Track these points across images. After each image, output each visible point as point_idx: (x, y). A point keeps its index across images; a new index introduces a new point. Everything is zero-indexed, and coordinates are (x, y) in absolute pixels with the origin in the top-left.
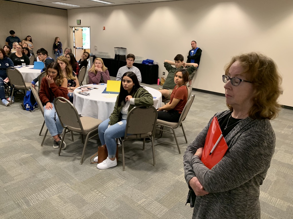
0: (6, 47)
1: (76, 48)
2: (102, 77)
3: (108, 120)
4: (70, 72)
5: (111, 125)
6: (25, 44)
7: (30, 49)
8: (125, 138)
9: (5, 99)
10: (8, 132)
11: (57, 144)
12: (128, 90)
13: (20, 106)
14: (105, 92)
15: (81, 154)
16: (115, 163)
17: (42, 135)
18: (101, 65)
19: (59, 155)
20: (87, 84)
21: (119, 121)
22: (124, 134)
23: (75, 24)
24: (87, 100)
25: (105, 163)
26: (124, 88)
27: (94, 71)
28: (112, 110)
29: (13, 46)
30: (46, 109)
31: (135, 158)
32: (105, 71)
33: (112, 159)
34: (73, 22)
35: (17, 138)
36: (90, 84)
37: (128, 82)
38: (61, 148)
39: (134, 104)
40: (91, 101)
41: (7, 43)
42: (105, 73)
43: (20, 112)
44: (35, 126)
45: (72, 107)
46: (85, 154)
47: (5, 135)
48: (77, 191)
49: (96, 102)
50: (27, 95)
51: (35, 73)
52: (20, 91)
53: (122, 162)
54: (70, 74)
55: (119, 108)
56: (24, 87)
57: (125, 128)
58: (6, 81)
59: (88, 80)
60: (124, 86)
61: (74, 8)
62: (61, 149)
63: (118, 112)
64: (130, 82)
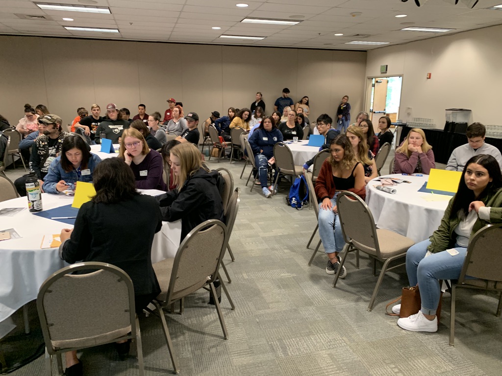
0: (275, 114)
1: (374, 113)
2: (420, 162)
3: (427, 242)
4: (364, 152)
5: (433, 252)
6: (300, 109)
7: (305, 115)
8: (459, 282)
9: (267, 187)
10: (267, 235)
11: (332, 266)
12: (476, 190)
13: (284, 199)
14: (424, 189)
15: (371, 293)
16: (433, 325)
17: (310, 249)
18: (420, 141)
19: (335, 287)
20: (390, 174)
21: (449, 247)
22: (459, 274)
23: (377, 72)
24: (390, 200)
25: (413, 320)
26: (468, 186)
27: (406, 151)
28: (437, 224)
29: (284, 113)
30: (322, 209)
31: (477, 327)
32: (426, 152)
33: (429, 317)
34: (375, 69)
35: (277, 246)
36: (396, 173)
37: (479, 174)
38: (339, 275)
39: (488, 218)
40: (398, 203)
41: (276, 107)
42: (427, 155)
43: (283, 208)
44: (302, 232)
45: (366, 211)
46: (378, 295)
47: (263, 238)
48: (359, 355)
49: (406, 206)
50: (295, 184)
51: (309, 152)
52: (286, 177)
53: (450, 329)
54: (364, 156)
55: (452, 223)
56: (291, 172)
57: (462, 263)
58: (271, 161)
59: (393, 167)
60: (469, 181)
61: (378, 47)
62: (338, 277)
63: (449, 230)
64: (482, 175)
